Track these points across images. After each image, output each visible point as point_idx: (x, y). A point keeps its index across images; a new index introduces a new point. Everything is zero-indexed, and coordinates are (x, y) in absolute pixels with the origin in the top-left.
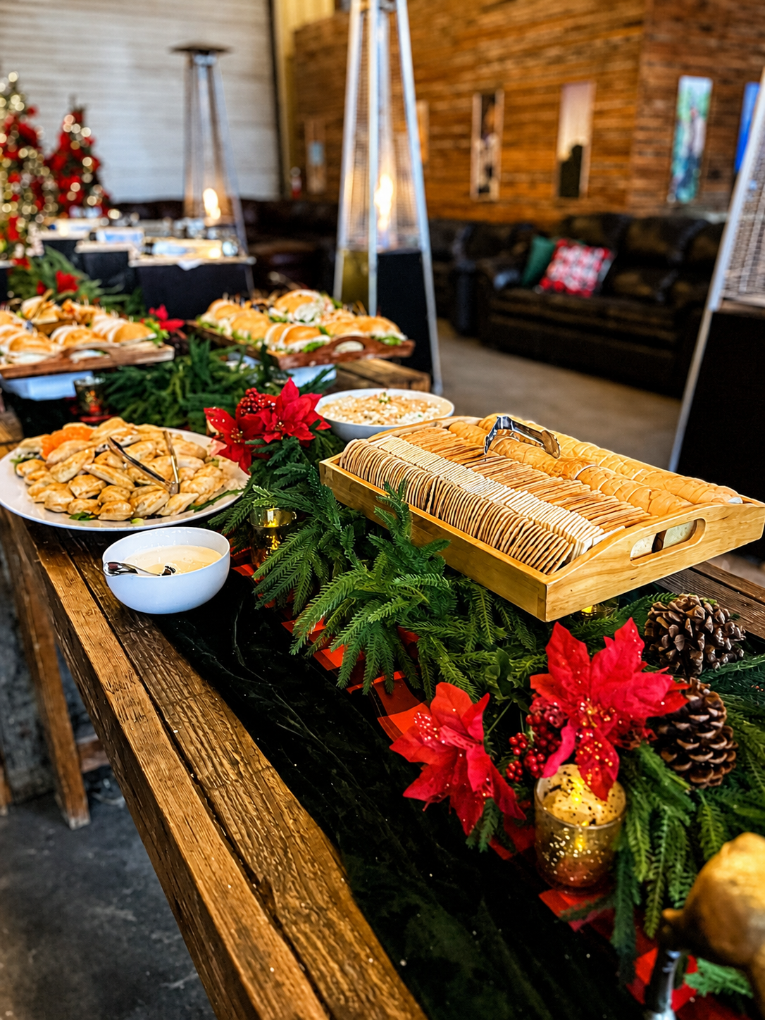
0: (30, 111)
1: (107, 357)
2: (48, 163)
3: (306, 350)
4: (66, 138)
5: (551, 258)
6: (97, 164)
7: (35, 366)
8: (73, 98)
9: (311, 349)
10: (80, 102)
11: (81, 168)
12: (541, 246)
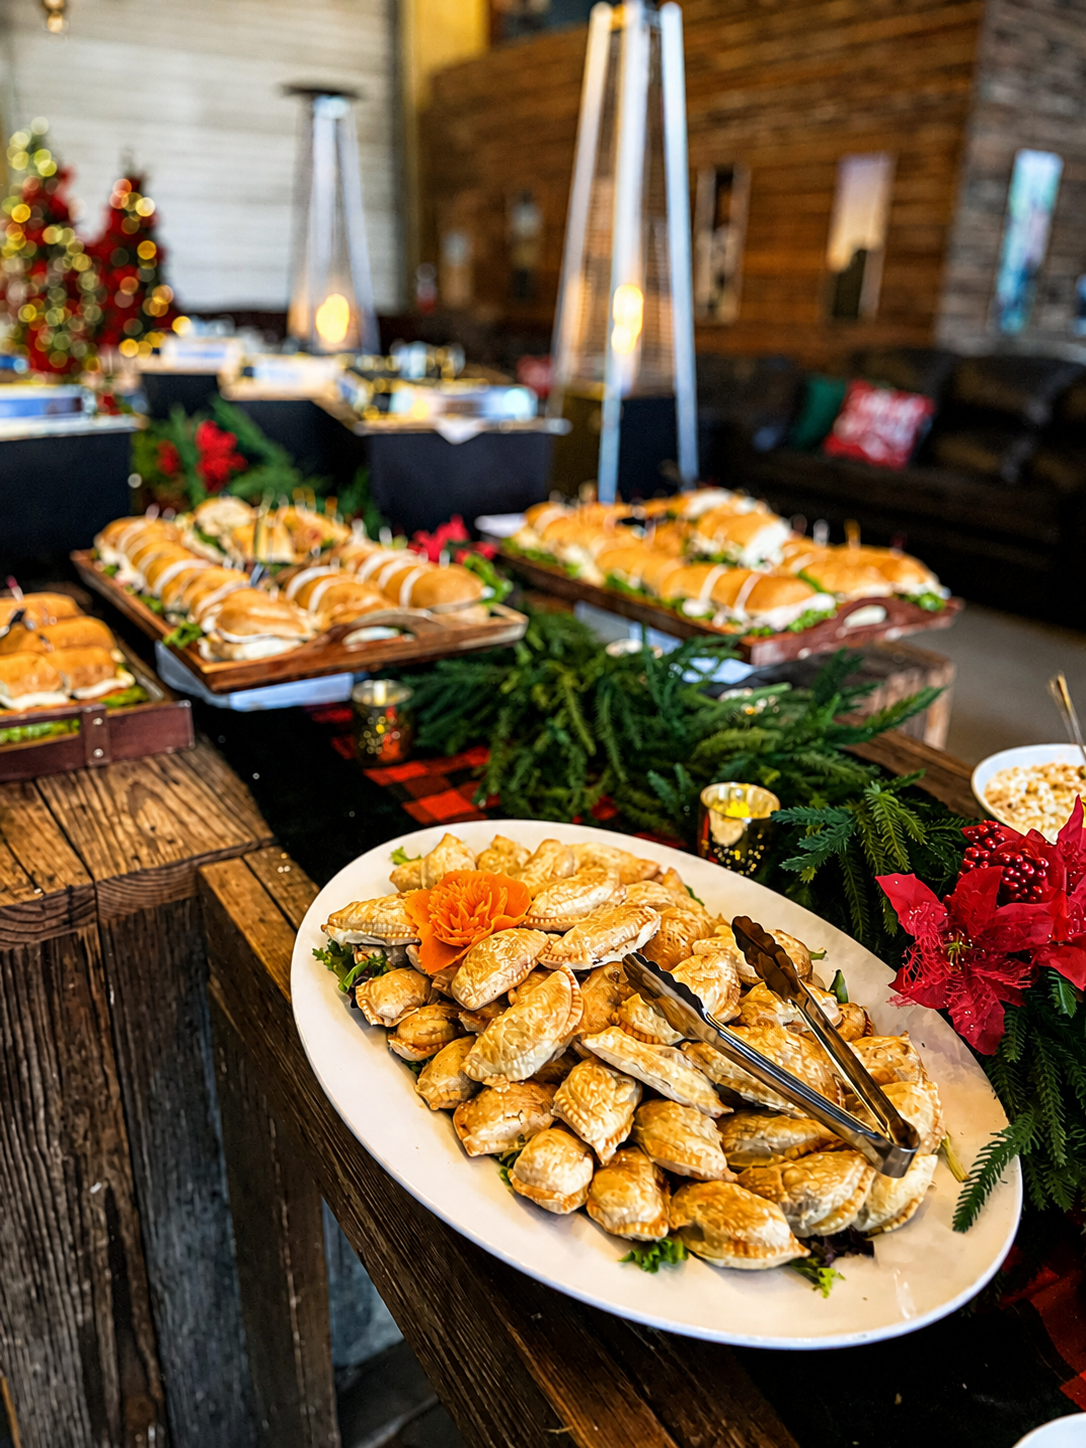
0: (62, 175)
1: (408, 638)
2: (88, 250)
3: (796, 627)
4: (117, 215)
5: (840, 408)
6: (160, 255)
7: (277, 664)
8: (127, 160)
9: (810, 621)
10: (140, 164)
11: (135, 261)
12: (823, 391)
